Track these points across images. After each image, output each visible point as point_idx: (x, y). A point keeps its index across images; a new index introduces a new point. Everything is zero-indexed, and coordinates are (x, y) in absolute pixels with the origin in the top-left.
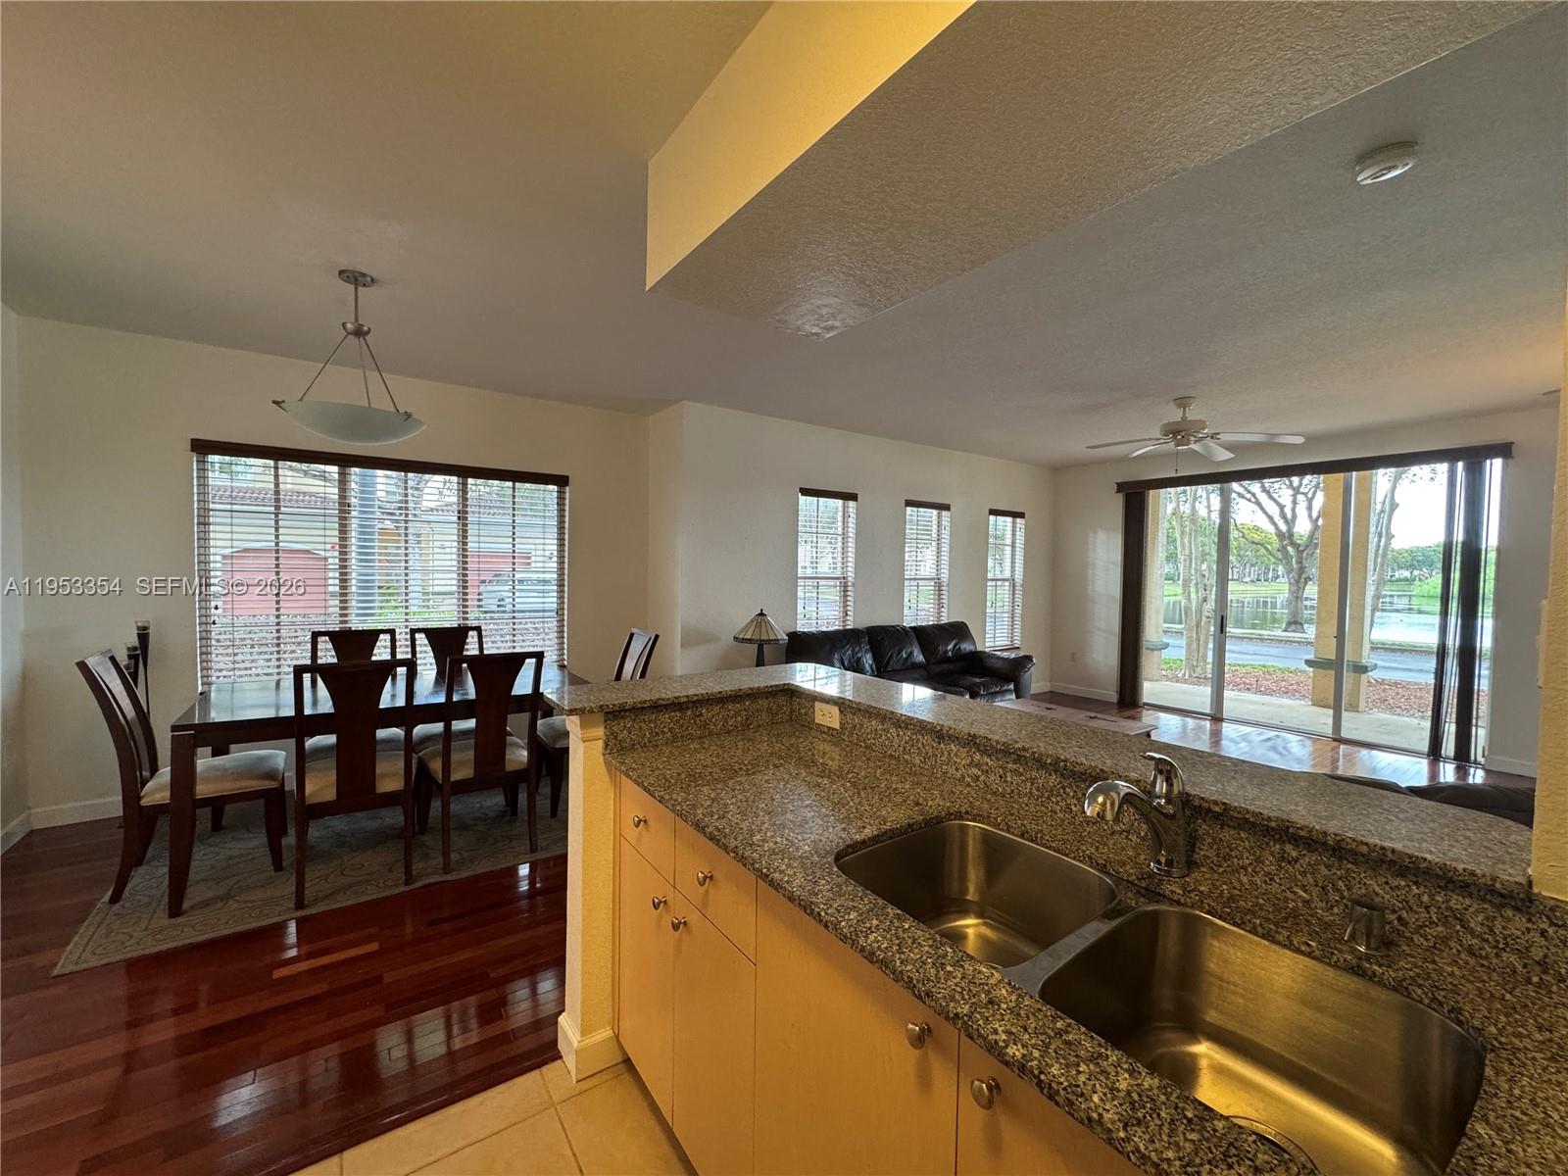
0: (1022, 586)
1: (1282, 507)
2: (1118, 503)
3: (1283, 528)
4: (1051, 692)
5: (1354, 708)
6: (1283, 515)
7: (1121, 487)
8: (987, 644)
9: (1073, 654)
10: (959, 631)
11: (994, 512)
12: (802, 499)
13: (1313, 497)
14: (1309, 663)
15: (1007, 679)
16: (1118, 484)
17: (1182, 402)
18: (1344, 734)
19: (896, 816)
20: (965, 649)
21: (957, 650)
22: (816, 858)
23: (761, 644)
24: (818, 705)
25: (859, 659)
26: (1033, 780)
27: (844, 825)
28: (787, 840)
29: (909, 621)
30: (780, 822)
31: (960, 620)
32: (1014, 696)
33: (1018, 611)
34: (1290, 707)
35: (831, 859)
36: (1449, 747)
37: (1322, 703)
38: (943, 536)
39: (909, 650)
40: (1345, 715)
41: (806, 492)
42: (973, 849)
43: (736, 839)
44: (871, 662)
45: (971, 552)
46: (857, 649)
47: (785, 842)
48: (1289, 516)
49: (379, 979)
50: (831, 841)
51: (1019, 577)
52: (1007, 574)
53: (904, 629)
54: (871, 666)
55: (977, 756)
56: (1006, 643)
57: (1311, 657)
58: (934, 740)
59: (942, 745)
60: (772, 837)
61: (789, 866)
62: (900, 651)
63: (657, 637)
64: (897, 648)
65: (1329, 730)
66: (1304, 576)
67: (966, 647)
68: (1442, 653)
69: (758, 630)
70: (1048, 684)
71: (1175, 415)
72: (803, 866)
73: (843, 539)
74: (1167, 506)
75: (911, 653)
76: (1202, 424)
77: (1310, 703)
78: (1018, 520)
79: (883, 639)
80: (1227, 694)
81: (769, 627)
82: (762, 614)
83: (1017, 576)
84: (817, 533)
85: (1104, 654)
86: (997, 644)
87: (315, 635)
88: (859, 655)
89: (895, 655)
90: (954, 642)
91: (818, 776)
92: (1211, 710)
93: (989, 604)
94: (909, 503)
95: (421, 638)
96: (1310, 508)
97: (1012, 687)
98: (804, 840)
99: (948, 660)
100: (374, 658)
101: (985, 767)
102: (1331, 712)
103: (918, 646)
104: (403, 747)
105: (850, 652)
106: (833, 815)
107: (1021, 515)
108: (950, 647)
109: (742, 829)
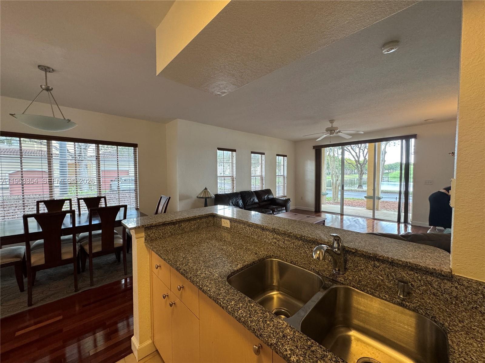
0: (286, 177)
1: (356, 153)
2: (313, 152)
3: (357, 159)
4: (296, 209)
5: (378, 210)
6: (357, 156)
7: (314, 147)
8: (277, 196)
9: (302, 197)
10: (268, 192)
11: (278, 155)
12: (218, 151)
13: (364, 150)
14: (365, 197)
15: (283, 206)
16: (313, 146)
17: (332, 121)
18: (376, 217)
19: (249, 258)
20: (270, 197)
21: (268, 198)
22: (220, 279)
23: (206, 199)
24: (223, 220)
25: (238, 202)
26: (294, 243)
27: (231, 264)
28: (210, 272)
29: (253, 189)
30: (208, 265)
31: (268, 188)
32: (285, 211)
33: (286, 185)
34: (361, 210)
35: (225, 279)
36: (402, 220)
37: (369, 209)
38: (263, 163)
39: (253, 198)
40: (376, 212)
41: (219, 149)
42: (275, 268)
43: (191, 274)
44: (241, 203)
45: (271, 167)
46: (237, 199)
47: (209, 273)
48: (358, 156)
49: (61, 331)
50: (226, 271)
51: (286, 175)
52: (282, 174)
53: (252, 192)
54: (242, 204)
55: (275, 236)
56: (282, 195)
57: (366, 195)
58: (261, 231)
59: (264, 232)
60: (205, 271)
61: (210, 283)
62: (251, 199)
63: (170, 198)
64: (250, 198)
65: (372, 217)
66: (362, 172)
67: (271, 197)
68: (400, 193)
69: (205, 194)
70: (295, 206)
71: (329, 125)
72: (215, 282)
73: (232, 164)
74: (327, 152)
75: (254, 199)
76: (337, 128)
77: (366, 208)
78: (285, 158)
79: (245, 195)
80: (345, 207)
81: (208, 193)
82: (206, 189)
83: (285, 175)
84: (223, 162)
85: (310, 197)
86: (280, 195)
87: (38, 202)
88: (238, 201)
89: (249, 200)
90: (267, 195)
91: (222, 245)
92: (340, 212)
93: (277, 183)
94: (252, 153)
95: (82, 202)
96: (363, 153)
97: (284, 208)
98: (216, 272)
99: (265, 201)
100: (63, 210)
101: (278, 239)
102: (372, 211)
103: (256, 197)
104: (72, 241)
105: (235, 200)
106: (227, 261)
107: (286, 156)
108: (266, 197)
109: (193, 269)
